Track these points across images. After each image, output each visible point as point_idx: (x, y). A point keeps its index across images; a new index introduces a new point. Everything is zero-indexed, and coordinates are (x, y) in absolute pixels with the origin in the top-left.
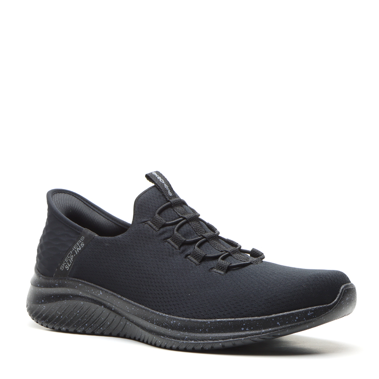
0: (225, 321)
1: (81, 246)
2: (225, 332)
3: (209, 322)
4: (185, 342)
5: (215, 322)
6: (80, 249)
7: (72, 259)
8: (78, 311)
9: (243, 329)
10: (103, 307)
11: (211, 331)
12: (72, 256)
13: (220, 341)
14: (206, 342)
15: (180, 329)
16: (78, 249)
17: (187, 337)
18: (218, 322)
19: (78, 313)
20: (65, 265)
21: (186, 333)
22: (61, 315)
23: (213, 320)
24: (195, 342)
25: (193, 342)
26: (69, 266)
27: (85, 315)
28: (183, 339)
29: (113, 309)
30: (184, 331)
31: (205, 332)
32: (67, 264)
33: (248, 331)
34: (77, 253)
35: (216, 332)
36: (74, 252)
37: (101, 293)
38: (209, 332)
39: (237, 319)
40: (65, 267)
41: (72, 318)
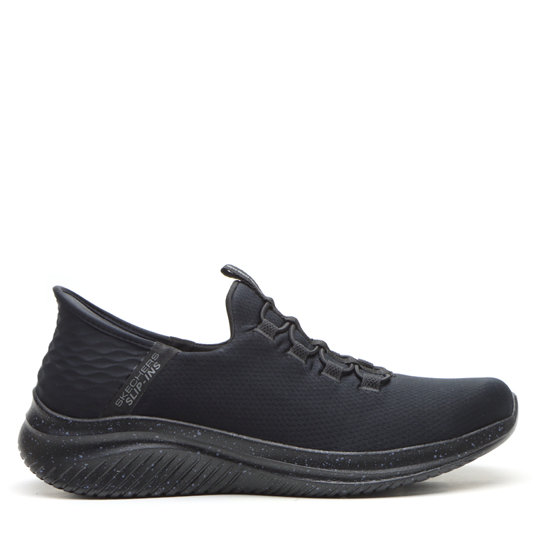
0: (413, 450)
1: (154, 368)
2: (414, 464)
3: (393, 454)
4: (363, 483)
5: (402, 452)
6: (154, 372)
7: (139, 388)
8: (153, 465)
9: (435, 456)
10: (199, 453)
11: (396, 465)
12: (140, 383)
13: (412, 475)
14: (393, 479)
15: (352, 467)
16: (149, 372)
17: (364, 477)
18: (405, 451)
19: (152, 467)
20: (125, 398)
21: (362, 472)
22: (121, 474)
23: (398, 450)
24: (377, 481)
25: (374, 481)
26: (134, 398)
27: (165, 468)
28: (359, 480)
29: (218, 455)
30: (359, 469)
31: (390, 467)
32: (129, 396)
33: (442, 458)
34: (148, 379)
35: (404, 465)
36: (143, 378)
37: (199, 434)
38: (394, 466)
39: (427, 445)
40: (124, 401)
41: (142, 476)
